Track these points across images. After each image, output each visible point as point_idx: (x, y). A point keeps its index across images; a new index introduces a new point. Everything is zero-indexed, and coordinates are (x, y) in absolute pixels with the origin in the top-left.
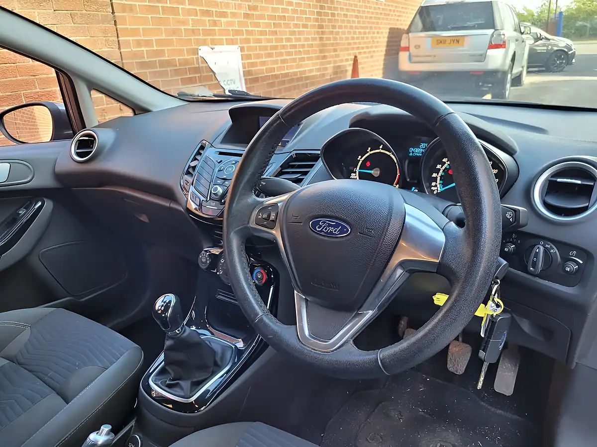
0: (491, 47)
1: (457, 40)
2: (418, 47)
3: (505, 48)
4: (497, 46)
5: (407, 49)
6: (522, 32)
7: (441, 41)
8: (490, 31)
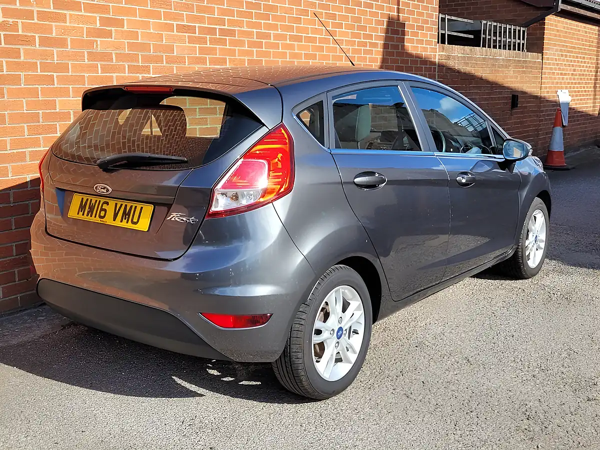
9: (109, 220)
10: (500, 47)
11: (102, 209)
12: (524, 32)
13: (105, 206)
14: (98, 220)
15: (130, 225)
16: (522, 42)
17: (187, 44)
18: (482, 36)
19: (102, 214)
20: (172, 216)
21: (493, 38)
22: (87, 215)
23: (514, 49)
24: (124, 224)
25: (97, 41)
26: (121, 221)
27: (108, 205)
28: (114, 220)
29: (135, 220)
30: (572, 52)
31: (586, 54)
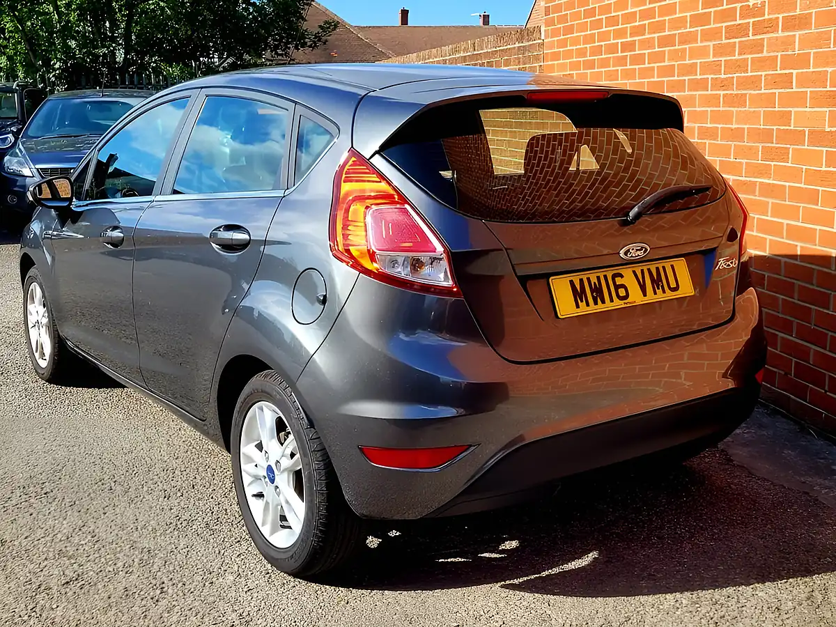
9: (636, 297)
11: (617, 287)
13: (619, 281)
14: (618, 304)
15: (670, 295)
19: (622, 292)
20: (720, 263)
22: (596, 303)
24: (661, 296)
26: (655, 293)
27: (622, 276)
28: (645, 295)
29: (673, 285)
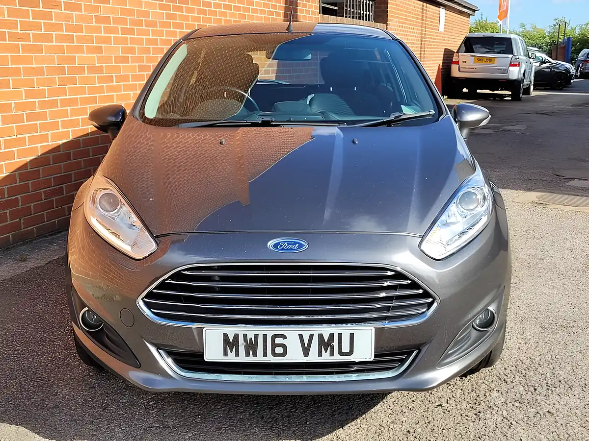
0: (511, 65)
1: (490, 60)
2: (465, 62)
3: (519, 66)
4: (515, 65)
5: (457, 63)
6: (530, 56)
7: (480, 59)
8: (510, 56)
10: (356, 18)
12: (372, 5)
16: (371, 14)
17: (158, 11)
18: (345, 8)
21: (352, 10)
23: (369, 20)
25: (100, 6)
30: (406, 23)
31: (415, 25)
